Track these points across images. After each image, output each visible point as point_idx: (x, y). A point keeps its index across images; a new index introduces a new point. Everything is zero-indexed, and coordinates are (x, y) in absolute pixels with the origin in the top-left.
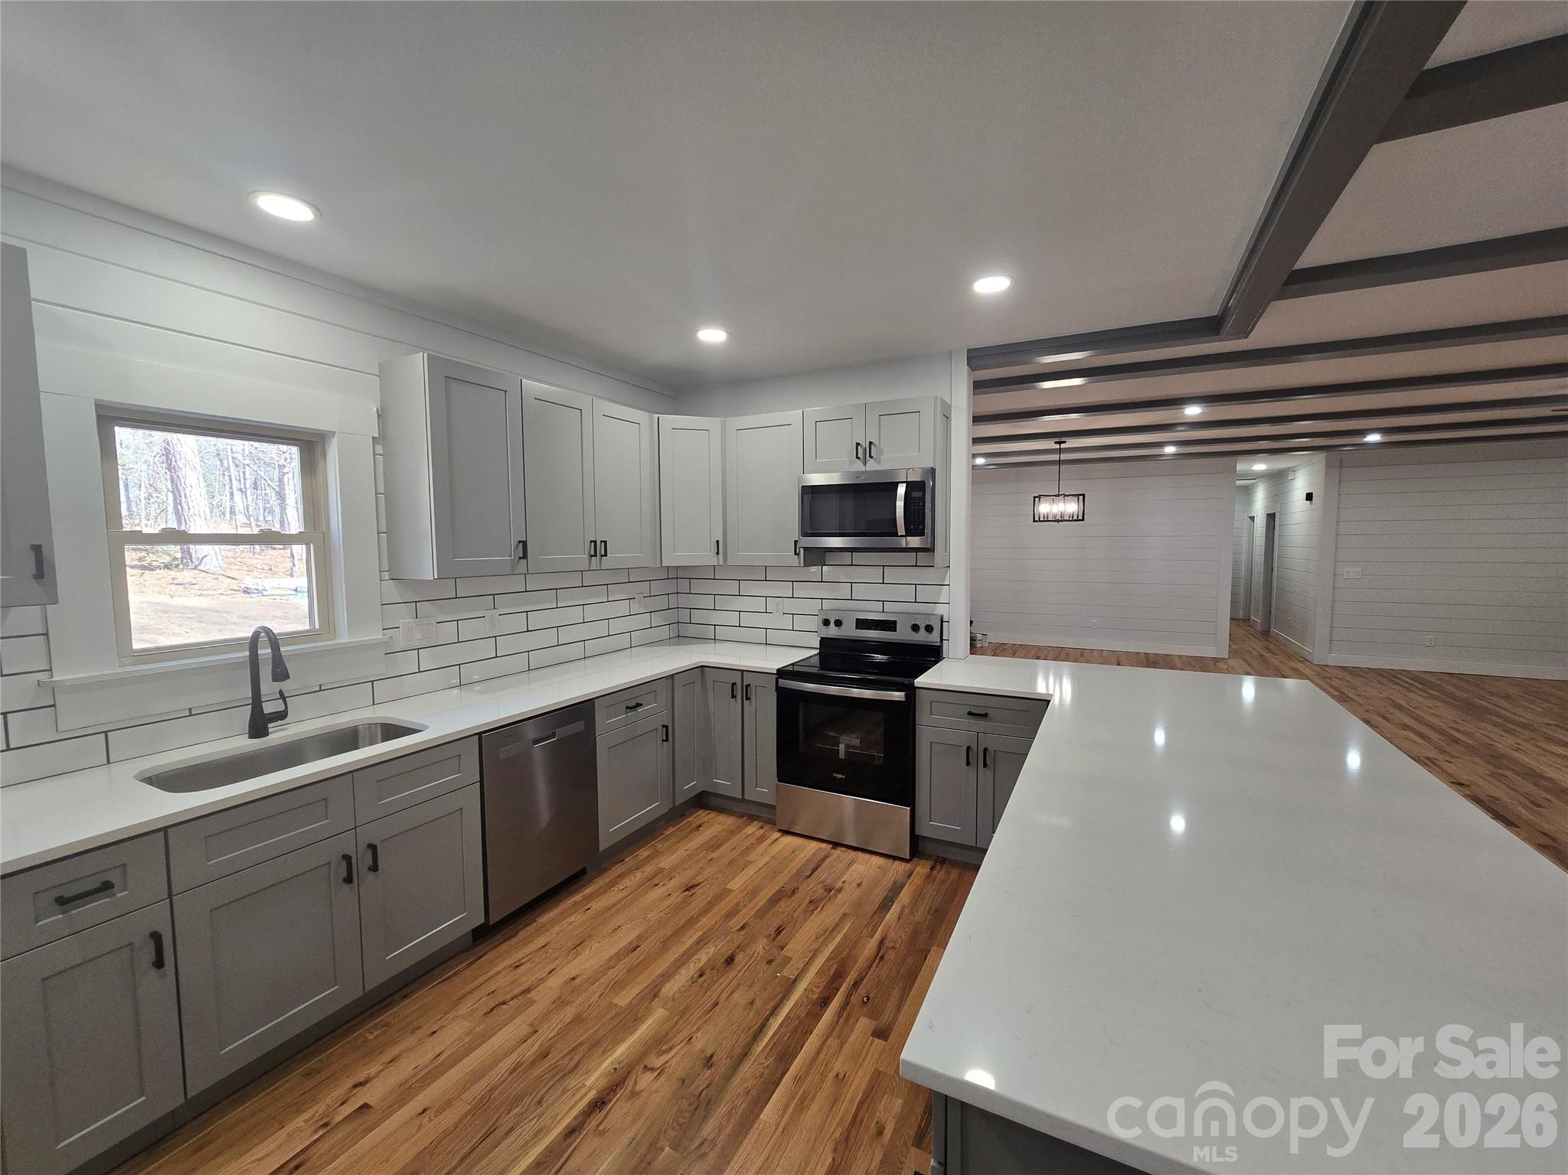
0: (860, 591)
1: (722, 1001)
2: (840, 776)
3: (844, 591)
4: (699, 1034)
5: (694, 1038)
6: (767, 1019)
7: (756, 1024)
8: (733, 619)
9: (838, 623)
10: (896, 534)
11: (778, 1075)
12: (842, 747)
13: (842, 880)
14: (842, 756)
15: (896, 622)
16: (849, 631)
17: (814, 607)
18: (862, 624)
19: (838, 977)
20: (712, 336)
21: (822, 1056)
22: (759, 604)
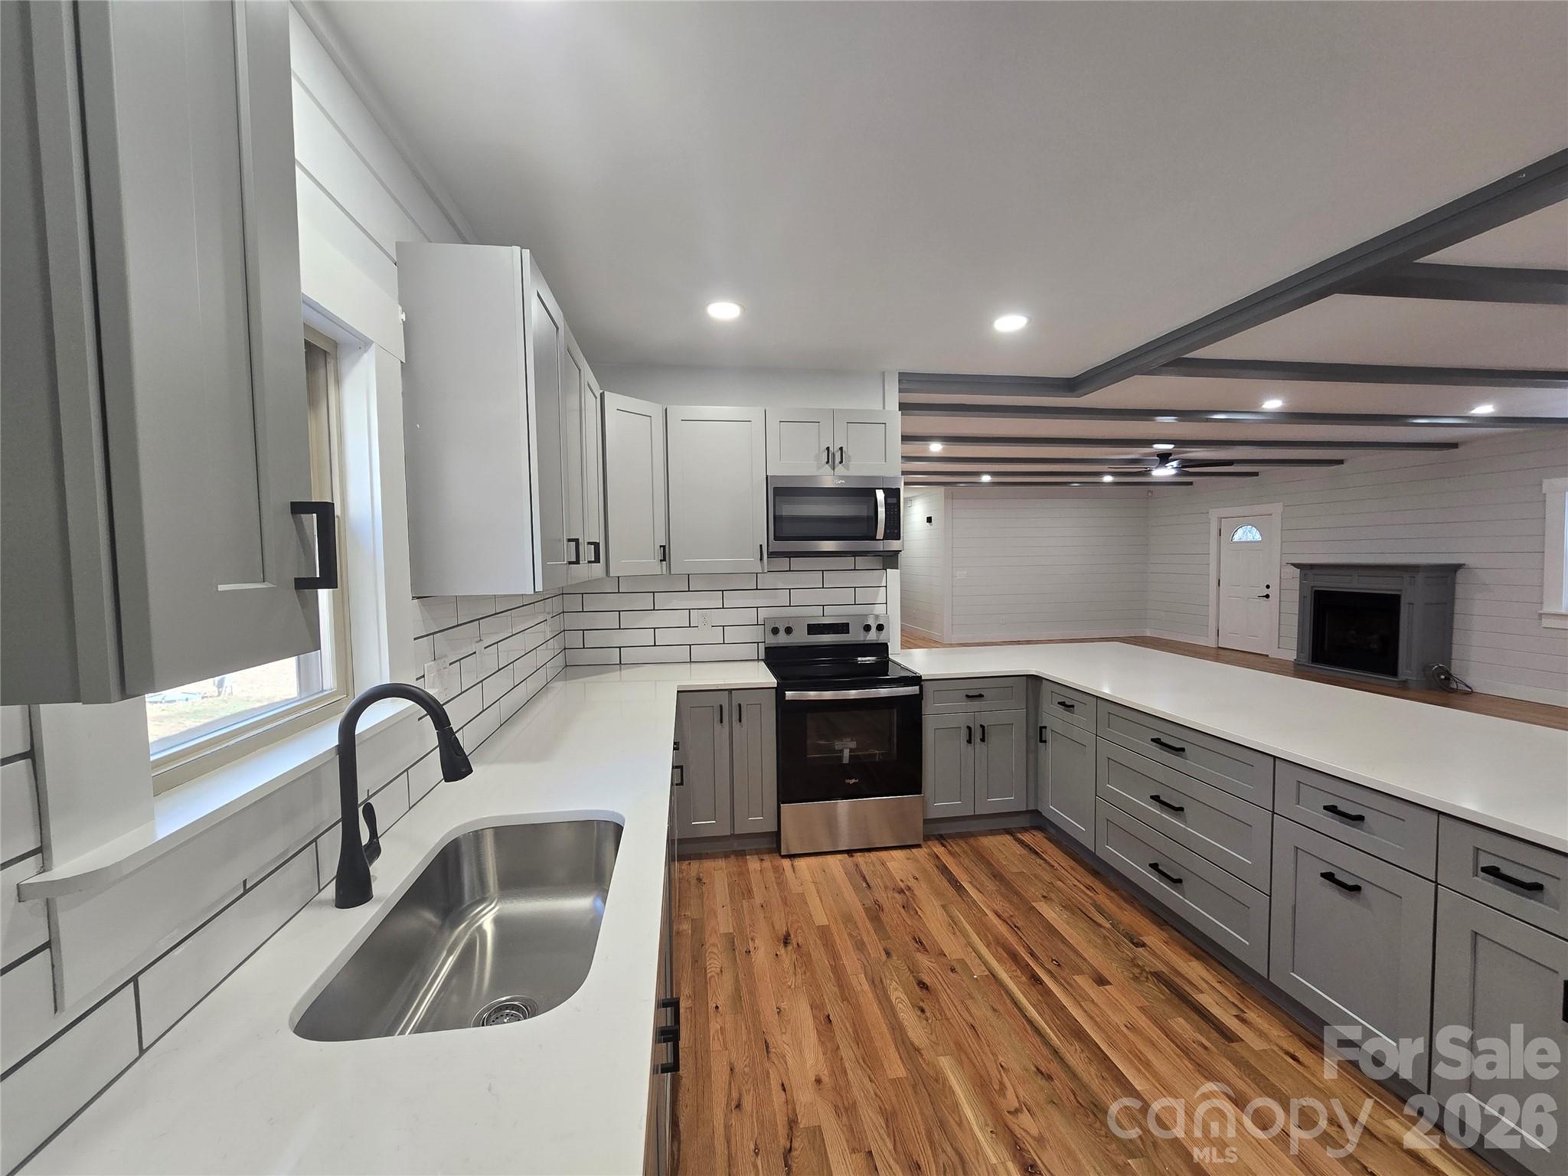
0: (798, 597)
1: (972, 1021)
2: (853, 781)
3: (782, 598)
4: (1001, 1059)
5: (1003, 1064)
6: (1025, 1017)
7: (1023, 1023)
8: (647, 637)
9: (789, 630)
10: (874, 538)
11: (1098, 1052)
12: (846, 753)
13: (899, 881)
14: (846, 760)
15: (848, 624)
16: (801, 637)
17: (750, 616)
18: (814, 629)
19: (1014, 957)
20: (724, 311)
21: (1097, 1019)
22: (681, 618)
